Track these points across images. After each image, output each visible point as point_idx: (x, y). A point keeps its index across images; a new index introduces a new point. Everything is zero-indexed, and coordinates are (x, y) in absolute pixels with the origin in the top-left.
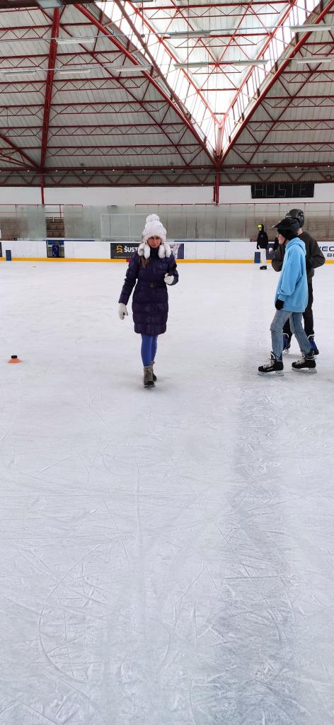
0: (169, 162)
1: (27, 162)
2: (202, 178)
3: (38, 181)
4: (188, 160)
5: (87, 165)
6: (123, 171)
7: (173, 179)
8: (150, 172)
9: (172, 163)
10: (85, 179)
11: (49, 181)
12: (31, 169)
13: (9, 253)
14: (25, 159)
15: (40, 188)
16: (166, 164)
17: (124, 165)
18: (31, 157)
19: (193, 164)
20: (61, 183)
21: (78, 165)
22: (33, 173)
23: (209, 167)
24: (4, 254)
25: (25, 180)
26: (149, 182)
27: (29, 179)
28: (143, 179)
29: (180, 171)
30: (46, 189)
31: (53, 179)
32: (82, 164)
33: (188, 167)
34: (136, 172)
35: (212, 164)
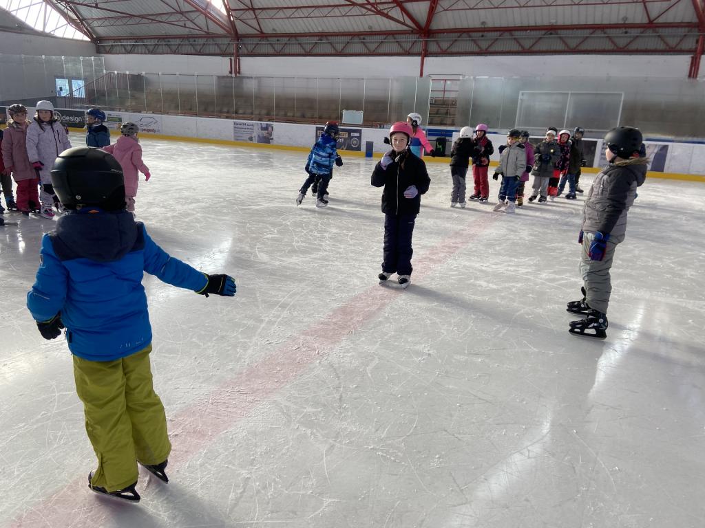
0: (621, 16)
1: (408, 22)
2: (672, 42)
3: (419, 47)
4: (653, 15)
5: (490, 25)
6: (543, 32)
7: (622, 43)
8: (586, 32)
9: (625, 18)
10: (484, 45)
11: (433, 47)
12: (412, 32)
13: (370, 146)
14: (406, 17)
15: (420, 58)
16: (614, 21)
17: (546, 23)
18: (414, 16)
19: (661, 20)
20: (449, 51)
21: (478, 25)
22: (413, 38)
23: (689, 25)
24: (363, 148)
25: (401, 47)
26: (583, 47)
27: (407, 46)
28: (573, 43)
29: (634, 32)
30: (427, 60)
31: (439, 46)
32: (483, 23)
33: (651, 25)
34: (563, 33)
35: (695, 20)
